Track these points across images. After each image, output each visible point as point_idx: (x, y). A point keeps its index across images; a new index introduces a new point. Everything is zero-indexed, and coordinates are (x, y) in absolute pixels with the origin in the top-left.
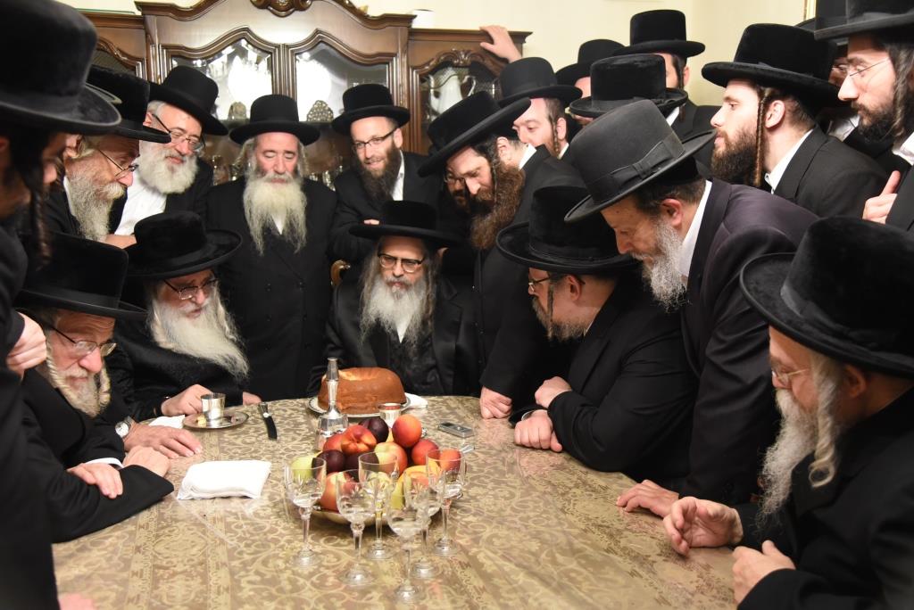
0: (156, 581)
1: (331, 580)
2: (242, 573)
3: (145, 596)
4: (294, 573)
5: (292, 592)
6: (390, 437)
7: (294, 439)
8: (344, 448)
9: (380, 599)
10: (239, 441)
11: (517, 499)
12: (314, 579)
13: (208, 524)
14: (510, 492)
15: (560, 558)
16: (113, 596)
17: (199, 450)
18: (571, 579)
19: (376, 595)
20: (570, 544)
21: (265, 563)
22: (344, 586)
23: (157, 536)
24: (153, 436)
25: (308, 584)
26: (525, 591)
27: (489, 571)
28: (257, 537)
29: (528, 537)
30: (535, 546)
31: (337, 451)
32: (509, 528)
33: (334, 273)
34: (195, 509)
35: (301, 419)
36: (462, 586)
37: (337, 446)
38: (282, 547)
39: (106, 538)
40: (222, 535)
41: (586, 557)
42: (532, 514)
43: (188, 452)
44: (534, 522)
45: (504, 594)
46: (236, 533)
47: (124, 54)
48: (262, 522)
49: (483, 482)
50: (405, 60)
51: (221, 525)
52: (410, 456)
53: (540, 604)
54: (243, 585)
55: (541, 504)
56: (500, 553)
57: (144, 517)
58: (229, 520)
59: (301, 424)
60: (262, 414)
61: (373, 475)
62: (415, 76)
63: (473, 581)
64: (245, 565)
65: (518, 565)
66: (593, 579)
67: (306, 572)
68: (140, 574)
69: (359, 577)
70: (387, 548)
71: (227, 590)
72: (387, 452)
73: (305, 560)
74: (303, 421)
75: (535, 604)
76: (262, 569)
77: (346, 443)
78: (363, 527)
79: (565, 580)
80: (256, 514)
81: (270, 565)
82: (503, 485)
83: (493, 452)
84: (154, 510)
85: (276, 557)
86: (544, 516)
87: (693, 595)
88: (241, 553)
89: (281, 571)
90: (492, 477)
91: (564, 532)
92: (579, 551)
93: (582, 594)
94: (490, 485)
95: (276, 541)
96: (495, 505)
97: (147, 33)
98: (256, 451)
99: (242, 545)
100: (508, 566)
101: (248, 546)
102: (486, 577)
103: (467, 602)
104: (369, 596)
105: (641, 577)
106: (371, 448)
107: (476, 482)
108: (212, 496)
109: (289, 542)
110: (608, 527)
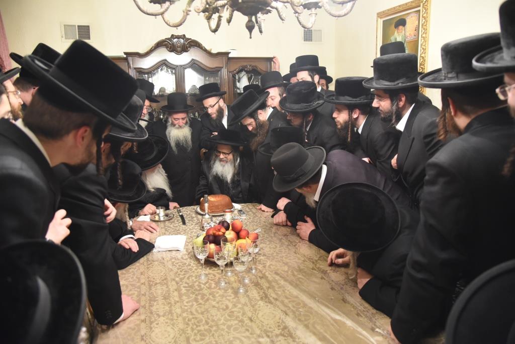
0: (150, 286)
1: (213, 285)
2: (181, 283)
3: (147, 293)
4: (200, 283)
5: (199, 290)
6: (231, 228)
7: (192, 224)
8: (214, 234)
9: (232, 293)
10: (172, 226)
11: (278, 248)
12: (207, 285)
13: (166, 263)
14: (275, 246)
15: (296, 273)
16: (136, 293)
17: (158, 230)
18: (300, 282)
19: (230, 291)
20: (299, 267)
21: (188, 278)
22: (218, 288)
23: (148, 268)
24: (141, 225)
25: (205, 287)
26: (284, 287)
27: (270, 279)
28: (184, 268)
29: (283, 265)
30: (286, 268)
31: (211, 235)
32: (276, 261)
33: (202, 153)
34: (159, 256)
35: (194, 215)
36: (261, 286)
37: (211, 232)
38: (194, 271)
39: (130, 269)
40: (171, 267)
41: (305, 272)
42: (284, 255)
43: (154, 231)
44: (286, 258)
45: (277, 289)
46: (176, 266)
48: (185, 261)
49: (264, 241)
50: (226, 70)
51: (170, 262)
52: (238, 236)
53: (290, 292)
54: (182, 288)
55: (287, 250)
56: (274, 272)
57: (142, 260)
58: (173, 260)
59: (194, 217)
60: (179, 213)
62: (231, 75)
63: (265, 285)
64: (181, 279)
65: (281, 277)
66: (307, 280)
67: (204, 282)
68: (144, 284)
69: (223, 284)
70: (232, 272)
71: (176, 290)
72: (230, 234)
73: (203, 277)
74: (194, 216)
75: (288, 292)
76: (188, 281)
77: (215, 232)
78: (224, 266)
79: (298, 282)
80: (182, 258)
81: (190, 279)
82: (272, 243)
83: (267, 228)
84: (145, 257)
85: (192, 276)
86: (289, 255)
87: (343, 285)
88: (179, 275)
89: (195, 282)
90: (268, 239)
91: (296, 262)
92: (302, 270)
93: (304, 288)
94: (268, 243)
95: (191, 269)
96: (270, 251)
97: (128, 64)
98: (179, 230)
99: (179, 271)
100: (277, 278)
101: (181, 271)
102: (269, 282)
103: (263, 293)
104: (228, 291)
105: (325, 279)
106: (224, 233)
107: (262, 241)
108: (165, 250)
109: (196, 269)
110: (312, 259)
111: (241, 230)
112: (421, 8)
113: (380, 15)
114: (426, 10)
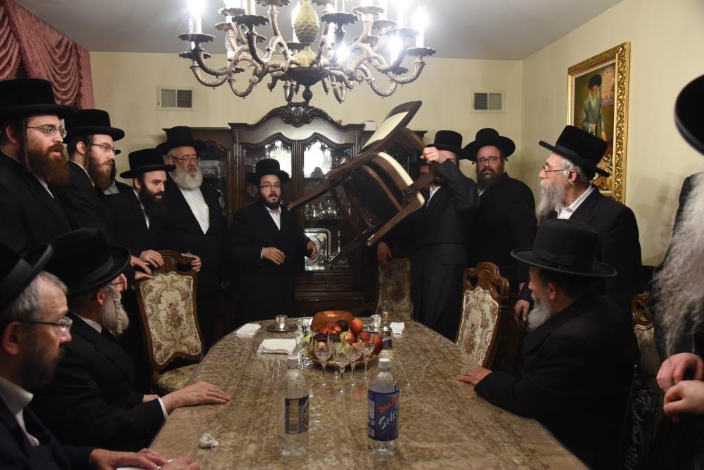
6: (349, 330)
47: (222, 148)
50: (359, 146)
72: (347, 335)
77: (328, 330)
97: (233, 138)
106: (339, 333)
108: (271, 352)
111: (361, 331)
112: (616, 61)
113: (571, 71)
114: (623, 62)
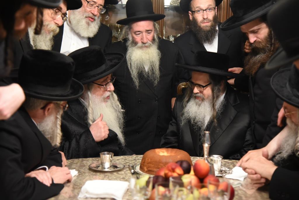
6: (192, 172)
8: (166, 175)
31: (162, 177)
37: (162, 173)
61: (178, 188)
77: (167, 172)
106: (180, 176)
108: (96, 197)
111: (207, 175)
